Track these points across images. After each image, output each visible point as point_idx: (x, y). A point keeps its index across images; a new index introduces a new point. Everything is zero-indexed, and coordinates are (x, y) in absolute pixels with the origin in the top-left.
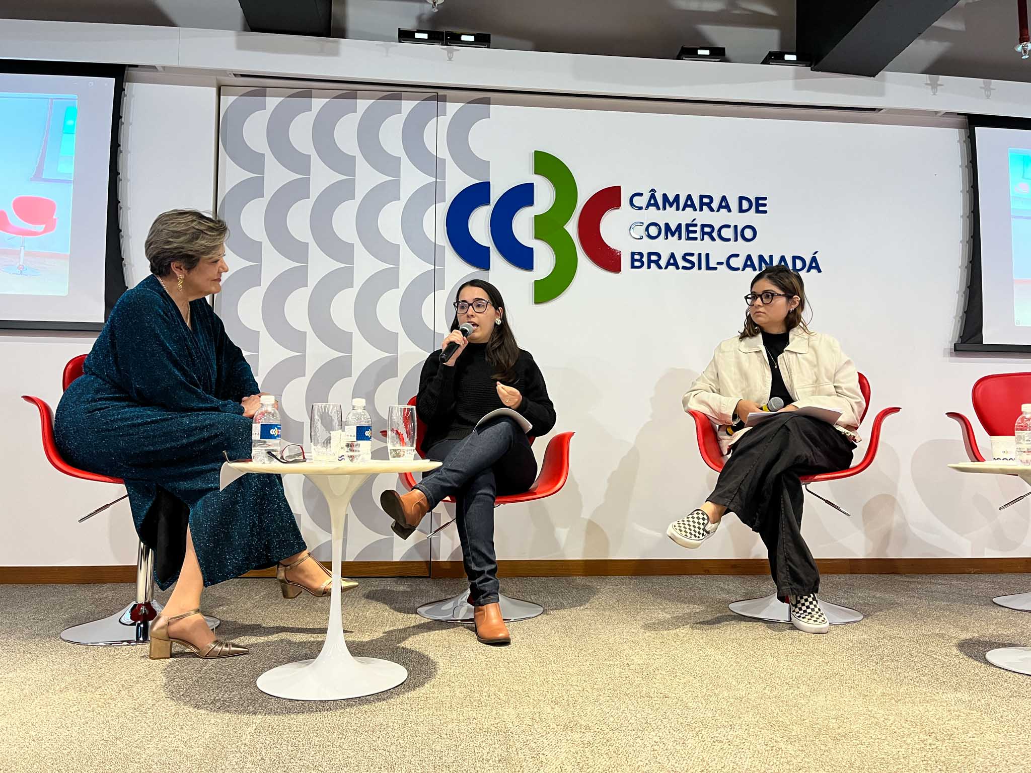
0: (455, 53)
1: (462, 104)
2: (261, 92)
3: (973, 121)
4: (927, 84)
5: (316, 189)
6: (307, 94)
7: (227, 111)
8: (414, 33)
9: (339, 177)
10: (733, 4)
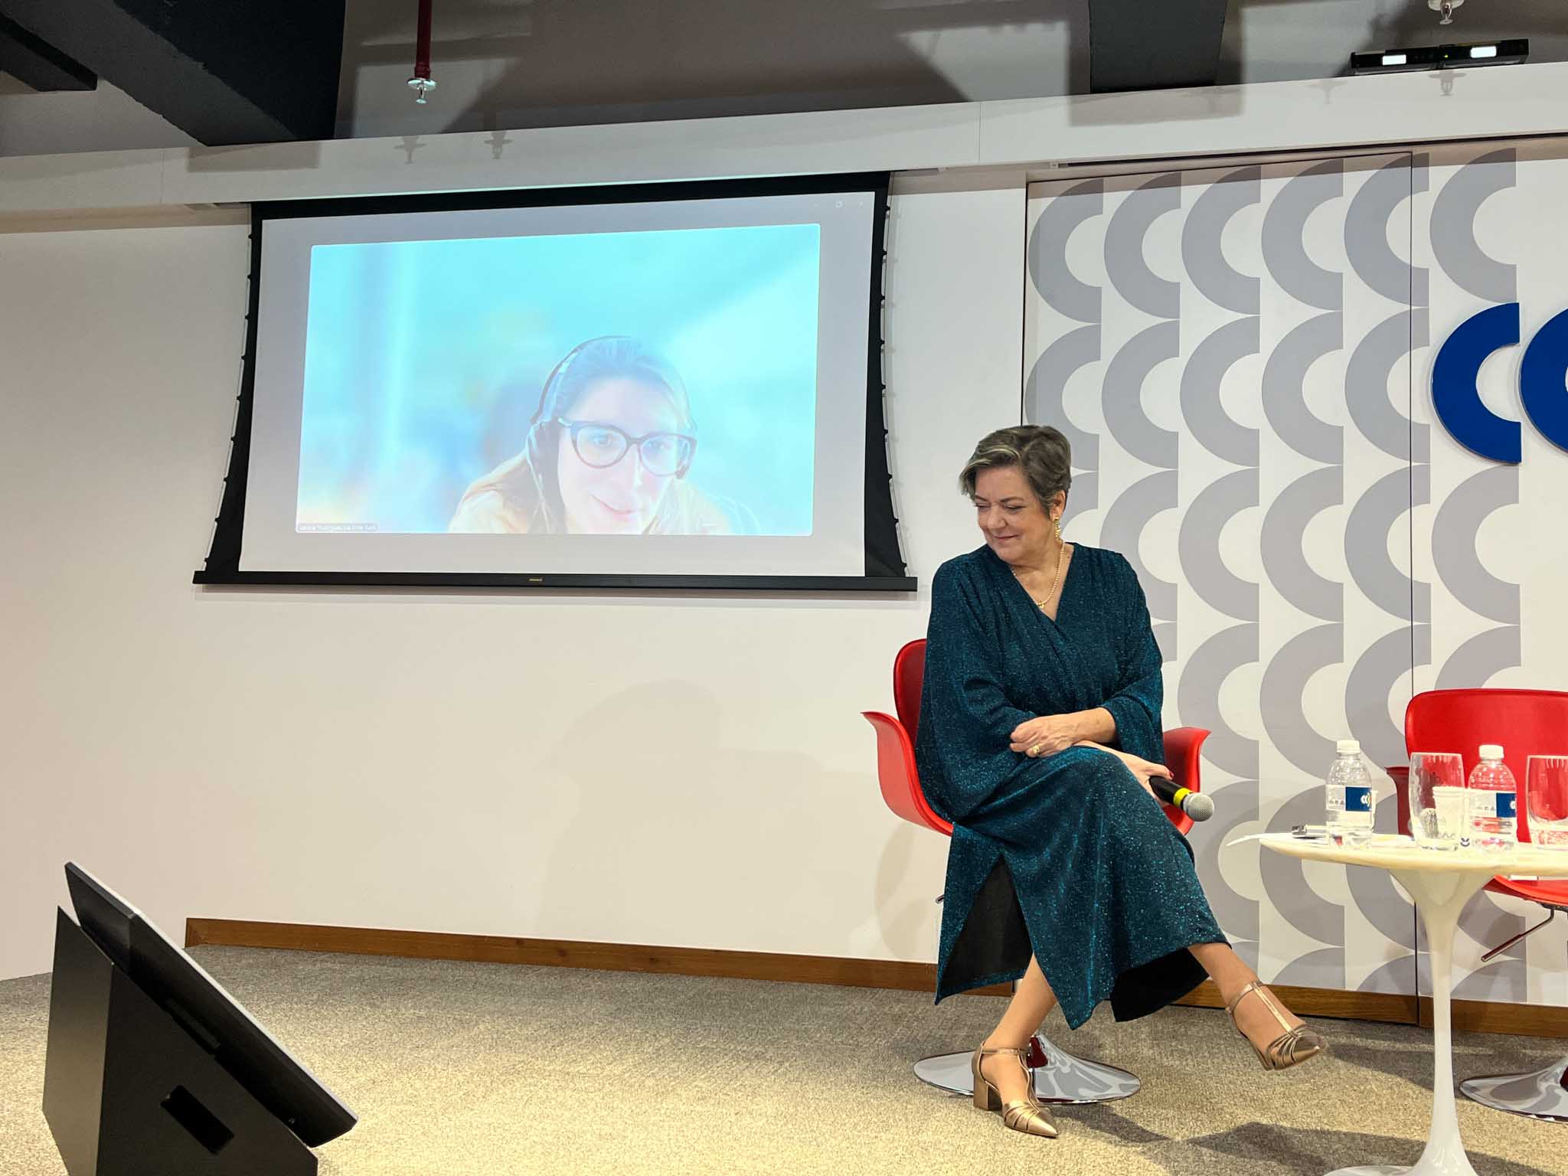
0: (1455, 80)
1: (1460, 167)
2: (1094, 187)
5: (1190, 341)
6: (1173, 180)
7: (1038, 226)
8: (1382, 55)
9: (1231, 316)
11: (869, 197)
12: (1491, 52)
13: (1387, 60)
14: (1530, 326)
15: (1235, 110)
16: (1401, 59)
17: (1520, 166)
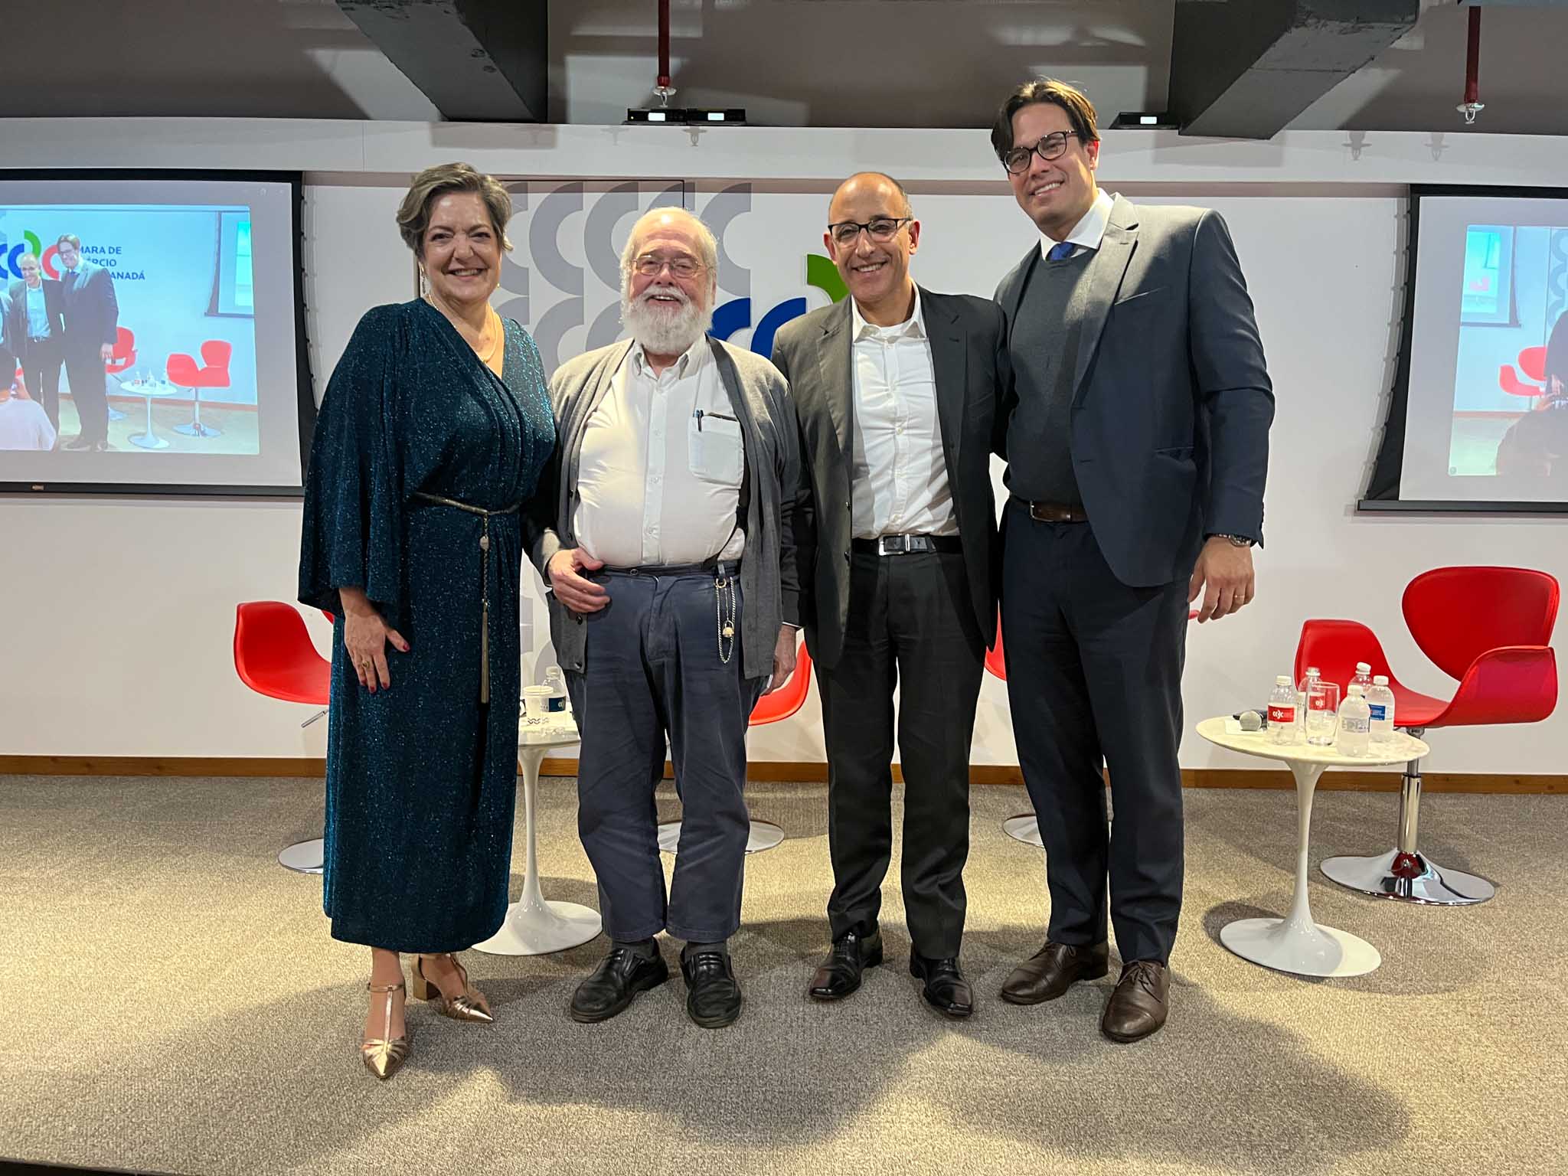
0: (700, 134)
1: (715, 195)
3: (1417, 191)
4: (1347, 145)
6: (522, 188)
8: (647, 113)
9: (564, 296)
10: (1082, 32)
11: (290, 185)
12: (721, 117)
13: (652, 117)
14: (757, 315)
15: (551, 144)
16: (661, 117)
17: (752, 194)
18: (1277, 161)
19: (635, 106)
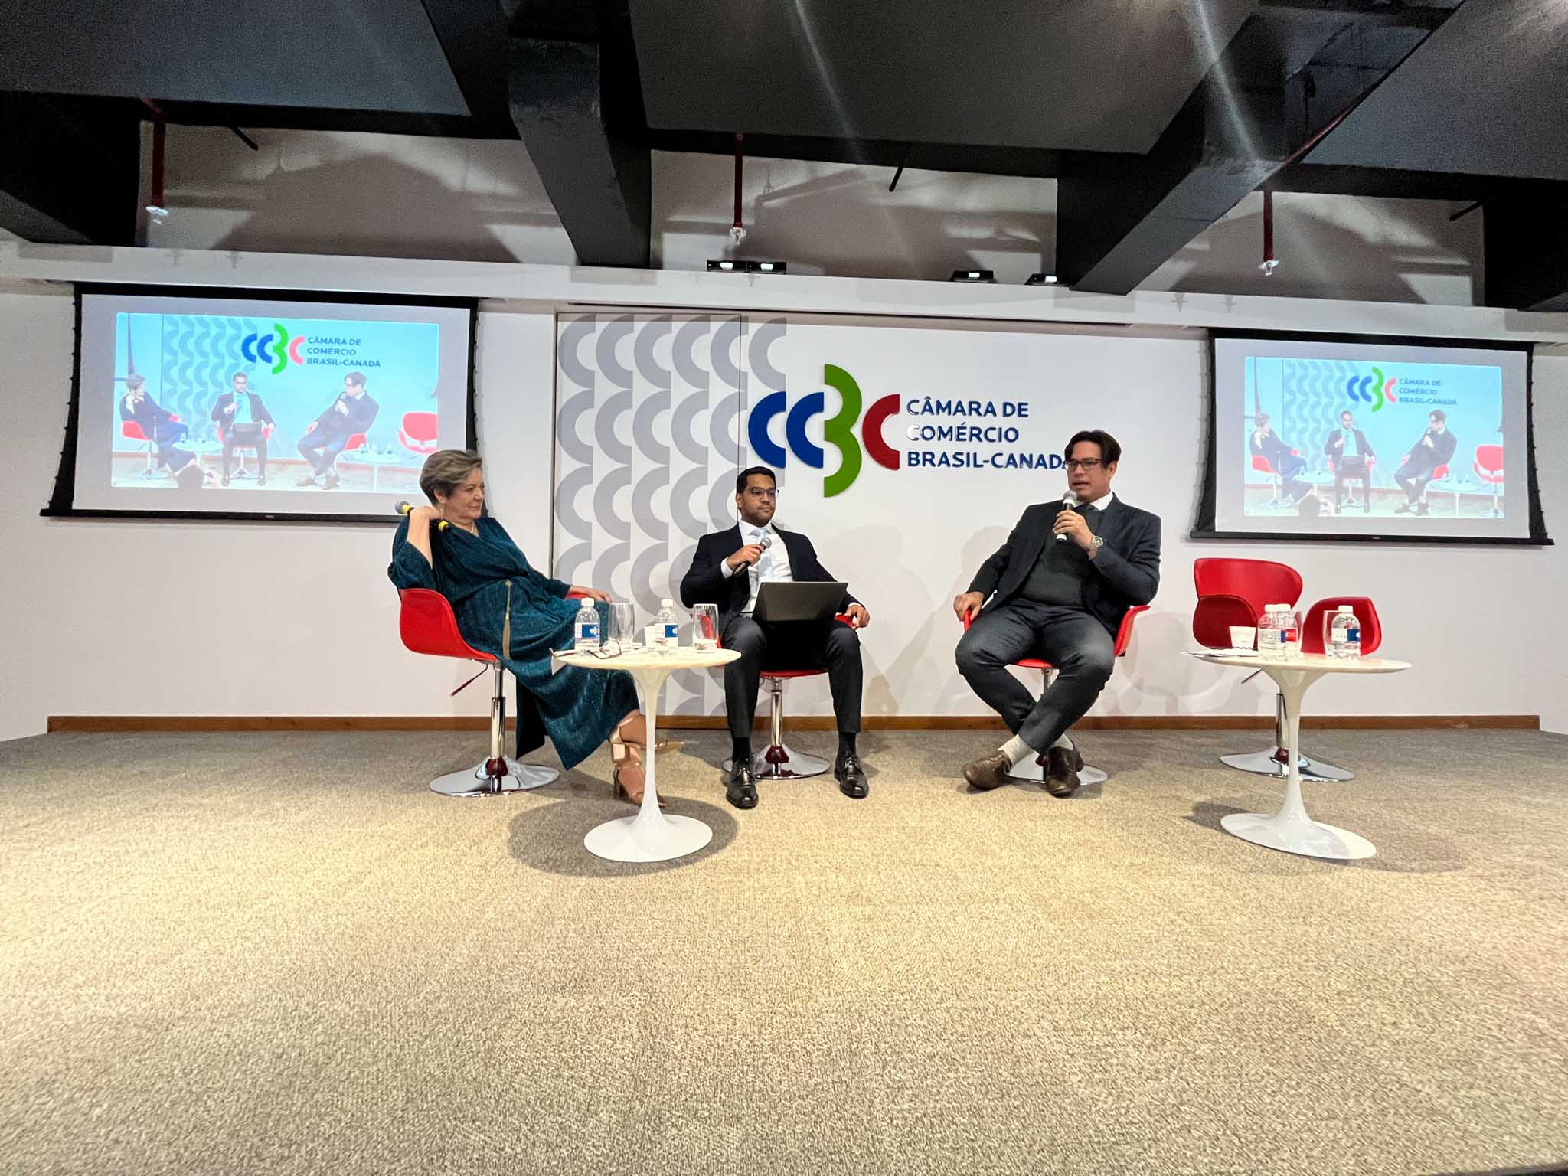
0: (756, 279)
1: (761, 325)
2: (591, 318)
3: (1214, 333)
4: (1173, 301)
5: (638, 400)
6: (630, 318)
7: (564, 334)
8: (721, 263)
9: (657, 390)
10: (1000, 232)
11: (468, 310)
12: (770, 267)
13: (723, 265)
14: (791, 403)
15: (653, 282)
16: (730, 266)
17: (788, 326)
18: (1131, 310)
19: (713, 258)
